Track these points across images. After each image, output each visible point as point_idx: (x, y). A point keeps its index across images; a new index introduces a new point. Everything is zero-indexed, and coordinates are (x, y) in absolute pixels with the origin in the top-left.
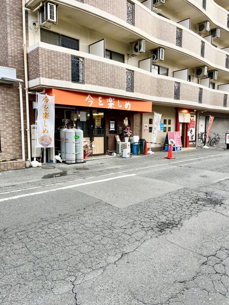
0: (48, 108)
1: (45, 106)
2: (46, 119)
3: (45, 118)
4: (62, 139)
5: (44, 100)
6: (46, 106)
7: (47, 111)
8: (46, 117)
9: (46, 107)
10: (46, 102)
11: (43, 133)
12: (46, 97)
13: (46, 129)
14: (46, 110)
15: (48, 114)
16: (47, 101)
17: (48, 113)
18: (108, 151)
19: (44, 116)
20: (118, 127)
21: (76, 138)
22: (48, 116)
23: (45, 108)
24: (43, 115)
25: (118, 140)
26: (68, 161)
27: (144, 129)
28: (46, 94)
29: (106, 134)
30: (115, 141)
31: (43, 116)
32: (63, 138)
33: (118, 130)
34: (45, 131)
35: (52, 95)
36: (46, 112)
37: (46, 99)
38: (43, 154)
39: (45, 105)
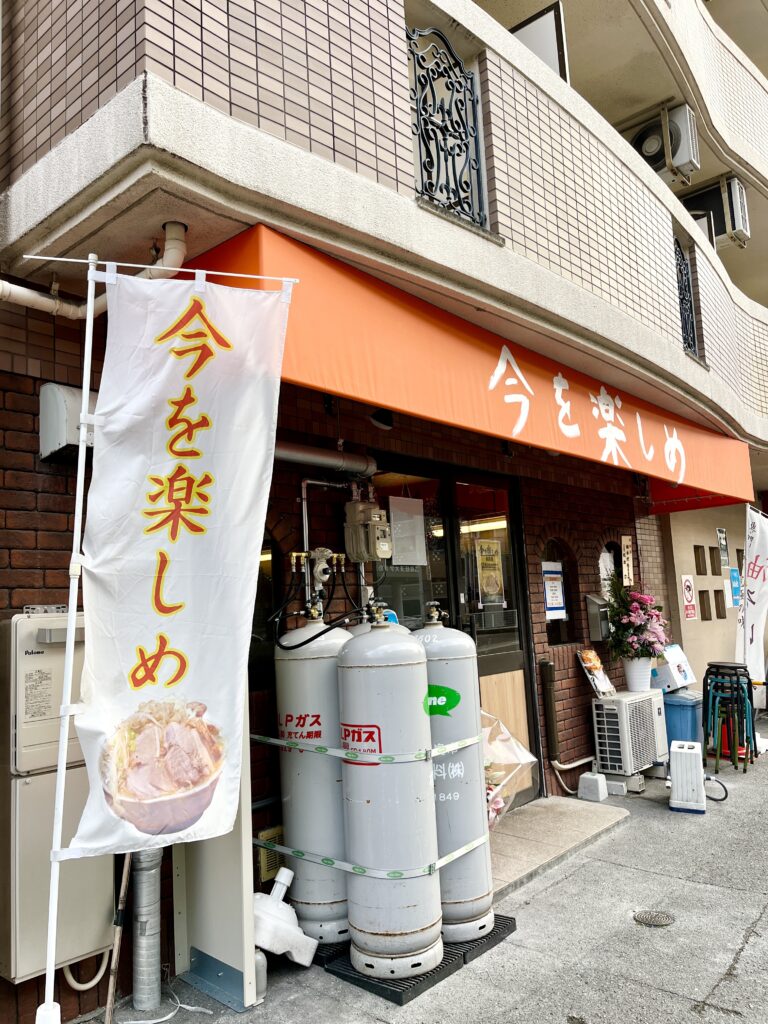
0: (204, 422)
1: (181, 405)
2: (174, 534)
3: (168, 527)
4: (307, 728)
5: (178, 342)
6: (188, 399)
7: (193, 453)
8: (174, 516)
9: (191, 413)
10: (193, 357)
11: (137, 683)
12: (196, 308)
13: (163, 641)
14: (182, 445)
15: (204, 490)
16: (206, 353)
17: (198, 479)
18: (556, 763)
19: (163, 503)
20: (582, 596)
21: (433, 710)
22: (196, 502)
23: (173, 422)
24: (154, 498)
25: (602, 682)
26: (378, 954)
27: (686, 603)
28: (201, 274)
29: (538, 648)
30: (584, 687)
31: (152, 507)
32: (317, 720)
33: (583, 614)
34: (157, 657)
35: (255, 285)
36: (181, 471)
37: (195, 325)
38: (127, 917)
39: (179, 396)
